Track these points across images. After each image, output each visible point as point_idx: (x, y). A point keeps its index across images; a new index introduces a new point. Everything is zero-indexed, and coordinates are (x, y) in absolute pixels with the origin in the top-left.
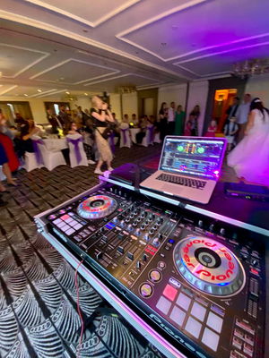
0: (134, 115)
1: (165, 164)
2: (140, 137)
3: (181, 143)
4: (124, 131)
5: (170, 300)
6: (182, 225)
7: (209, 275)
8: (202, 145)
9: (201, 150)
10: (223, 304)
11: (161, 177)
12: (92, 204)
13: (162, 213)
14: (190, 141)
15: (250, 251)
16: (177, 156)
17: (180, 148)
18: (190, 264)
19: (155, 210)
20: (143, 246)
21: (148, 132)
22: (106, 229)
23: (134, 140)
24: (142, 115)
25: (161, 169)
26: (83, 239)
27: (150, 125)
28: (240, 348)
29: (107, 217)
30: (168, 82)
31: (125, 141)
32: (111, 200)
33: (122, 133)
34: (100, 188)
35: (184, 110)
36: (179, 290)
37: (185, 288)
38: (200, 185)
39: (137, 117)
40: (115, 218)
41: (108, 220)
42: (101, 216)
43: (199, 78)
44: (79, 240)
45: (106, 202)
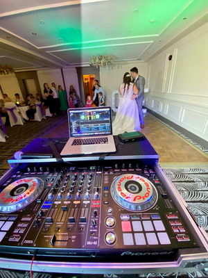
0: (17, 95)
1: (74, 132)
2: (31, 113)
3: (82, 113)
4: (11, 110)
5: (130, 232)
6: (106, 173)
7: (141, 198)
8: (97, 112)
9: (98, 116)
10: (155, 211)
11: (75, 143)
12: (12, 193)
13: (88, 170)
14: (88, 111)
15: (148, 171)
16: (82, 123)
17: (83, 117)
18: (127, 198)
19: (82, 171)
20: (88, 205)
21: (37, 108)
22: (44, 210)
23: (25, 117)
24: (26, 94)
25: (72, 136)
26: (22, 235)
27: (38, 103)
28: (178, 231)
29: (39, 198)
30: (44, 67)
31: (16, 120)
32: (35, 180)
33: (9, 112)
34: (14, 172)
35: (64, 89)
36: (131, 220)
37: (133, 216)
38: (105, 141)
39: (21, 96)
40: (50, 195)
41: (42, 201)
42: (32, 201)
43: (68, 65)
44: (17, 240)
45: (30, 184)
